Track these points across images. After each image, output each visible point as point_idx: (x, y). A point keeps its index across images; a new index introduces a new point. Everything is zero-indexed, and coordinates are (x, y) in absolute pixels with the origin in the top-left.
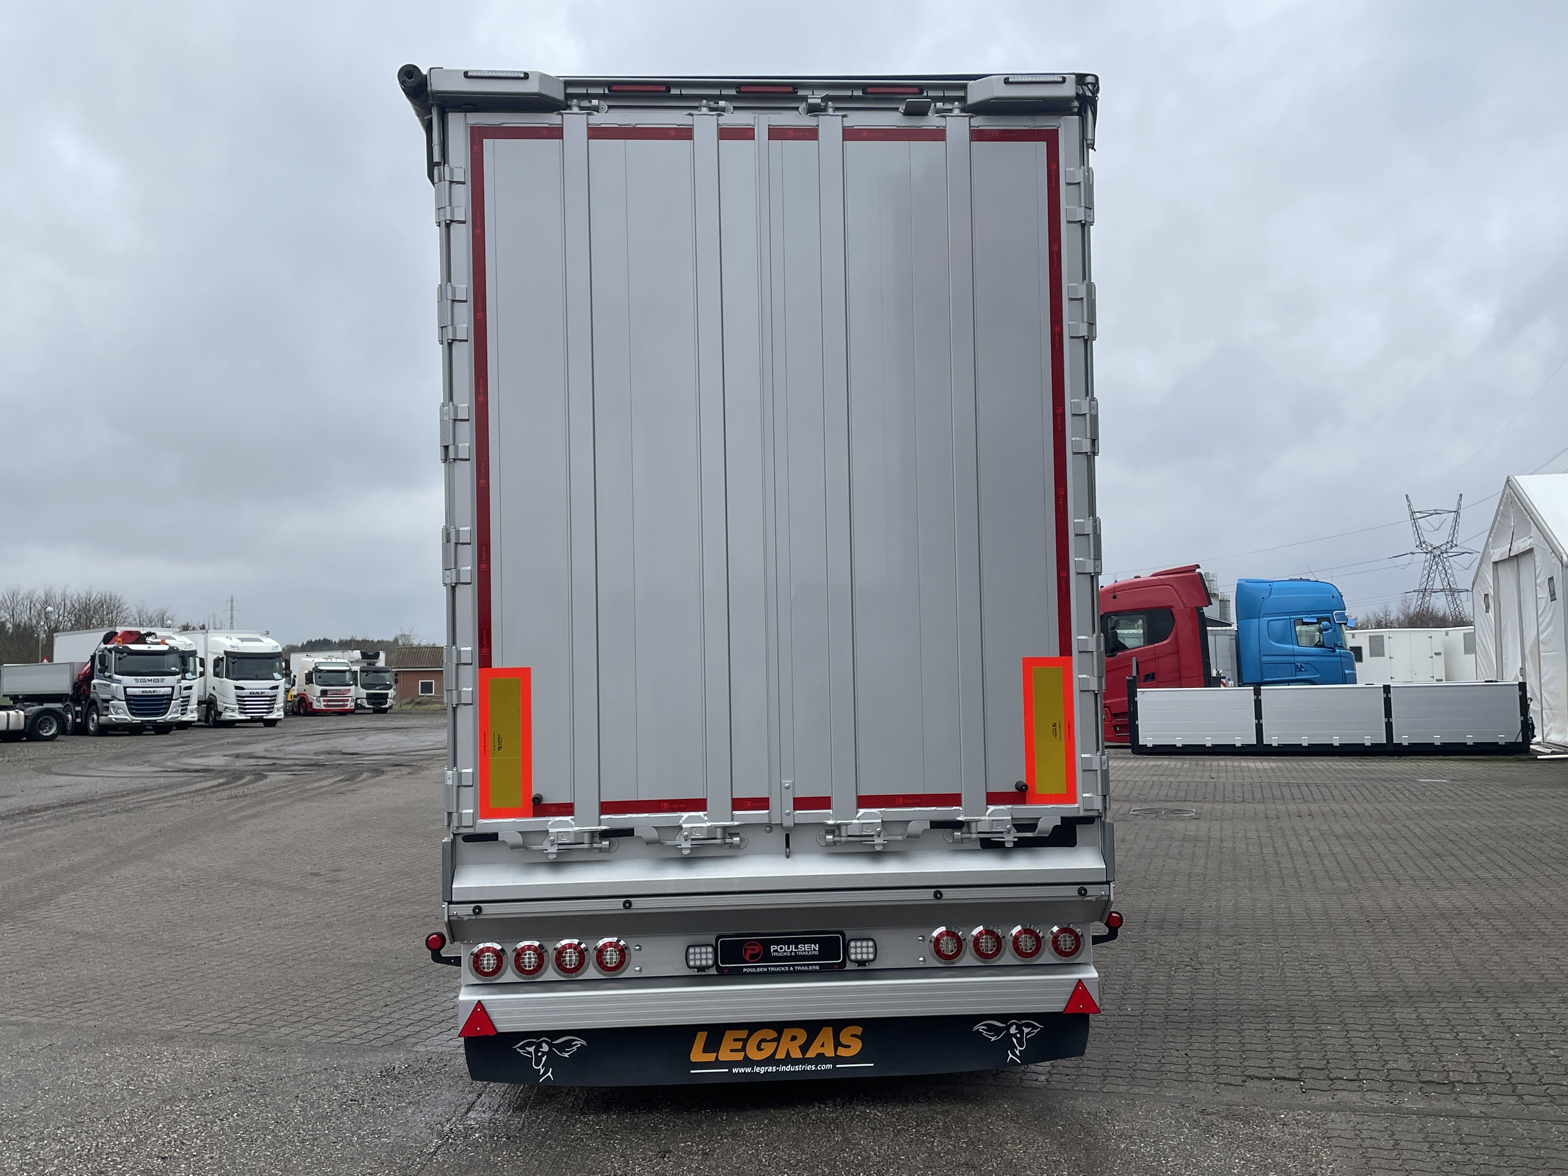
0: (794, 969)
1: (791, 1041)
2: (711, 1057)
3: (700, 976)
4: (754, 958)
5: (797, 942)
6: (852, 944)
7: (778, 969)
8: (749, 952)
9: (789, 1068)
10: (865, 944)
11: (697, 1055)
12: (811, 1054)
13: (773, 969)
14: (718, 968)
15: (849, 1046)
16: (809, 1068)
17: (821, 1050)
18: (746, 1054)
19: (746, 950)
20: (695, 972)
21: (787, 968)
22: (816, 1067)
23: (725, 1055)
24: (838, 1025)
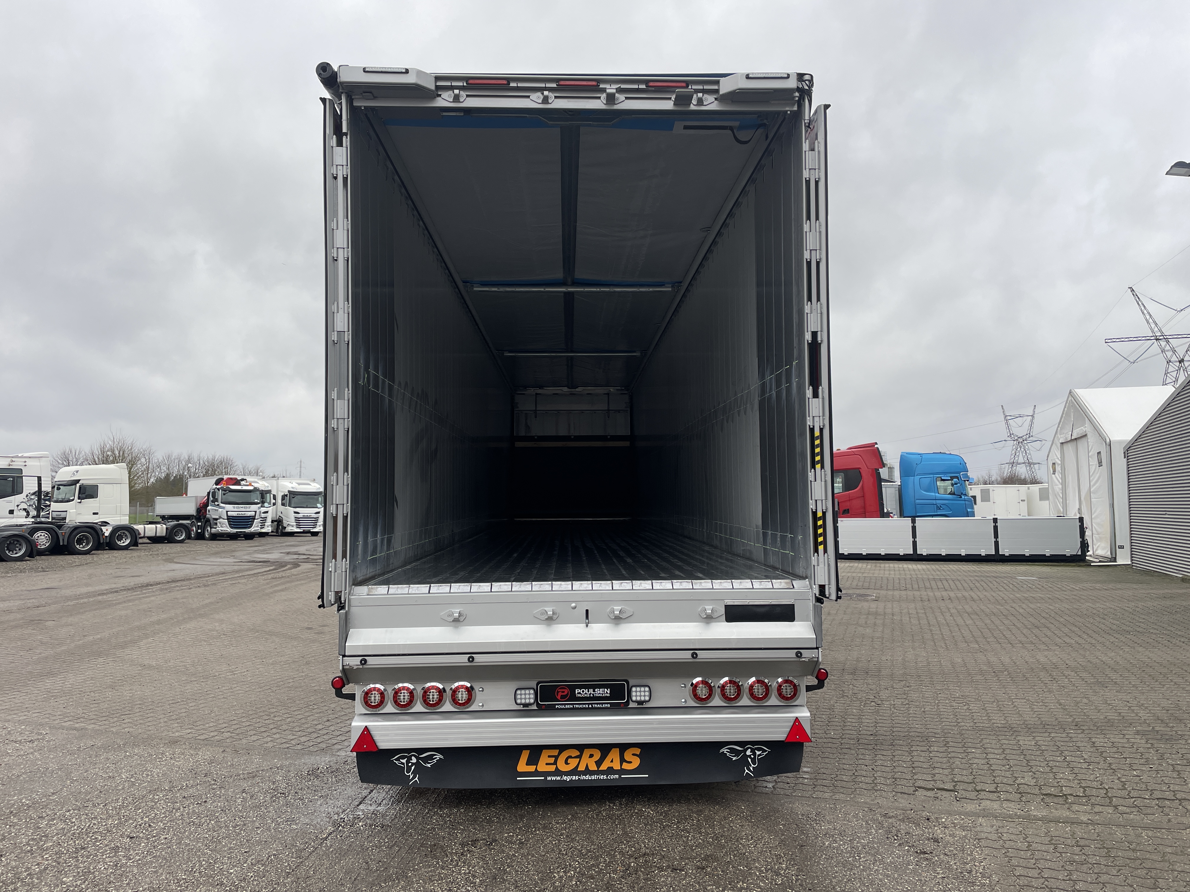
0: (592, 706)
1: (590, 757)
2: (532, 768)
3: (525, 711)
4: (563, 698)
5: (594, 687)
6: (634, 689)
7: (581, 706)
8: (560, 694)
9: (588, 777)
10: (642, 689)
11: (522, 766)
12: (604, 767)
13: (577, 706)
14: (538, 705)
15: (631, 762)
16: (602, 777)
17: (611, 765)
18: (557, 766)
19: (558, 692)
20: (521, 707)
21: (587, 706)
22: (607, 777)
23: (542, 767)
24: (623, 747)
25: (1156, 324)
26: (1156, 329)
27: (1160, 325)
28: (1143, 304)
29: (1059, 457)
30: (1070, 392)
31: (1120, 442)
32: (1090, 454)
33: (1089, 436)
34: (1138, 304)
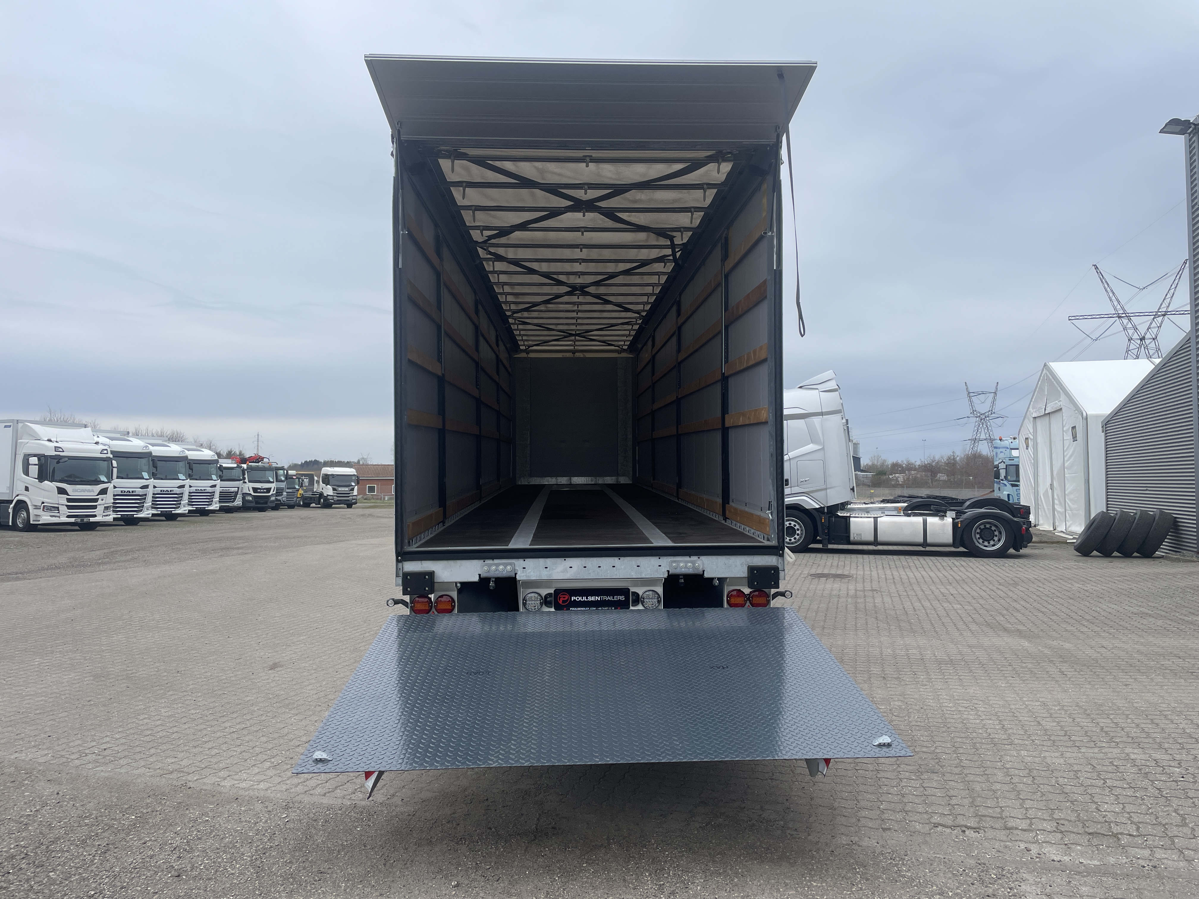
25: (1119, 302)
26: (1119, 307)
27: (1123, 302)
28: (1106, 282)
29: (1031, 431)
30: (1045, 365)
31: (1097, 417)
32: (1065, 429)
33: (1063, 410)
34: (1102, 281)
